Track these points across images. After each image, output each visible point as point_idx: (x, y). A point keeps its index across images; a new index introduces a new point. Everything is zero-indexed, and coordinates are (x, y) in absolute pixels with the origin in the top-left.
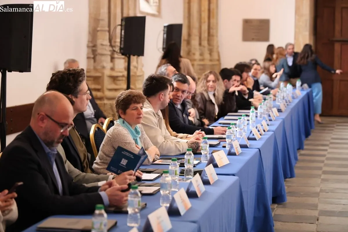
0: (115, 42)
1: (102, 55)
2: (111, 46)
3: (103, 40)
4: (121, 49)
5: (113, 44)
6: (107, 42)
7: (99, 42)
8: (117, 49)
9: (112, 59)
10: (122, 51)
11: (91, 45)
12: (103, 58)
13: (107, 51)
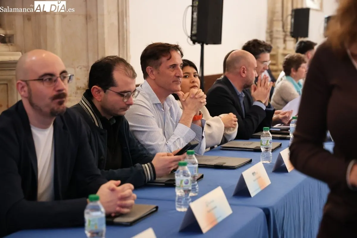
0: (287, 29)
1: (277, 38)
2: (284, 31)
3: (278, 27)
4: (291, 33)
5: (285, 30)
6: (280, 29)
7: (275, 29)
8: (288, 33)
9: (285, 41)
10: (292, 34)
11: (269, 31)
12: (278, 41)
13: (281, 35)
